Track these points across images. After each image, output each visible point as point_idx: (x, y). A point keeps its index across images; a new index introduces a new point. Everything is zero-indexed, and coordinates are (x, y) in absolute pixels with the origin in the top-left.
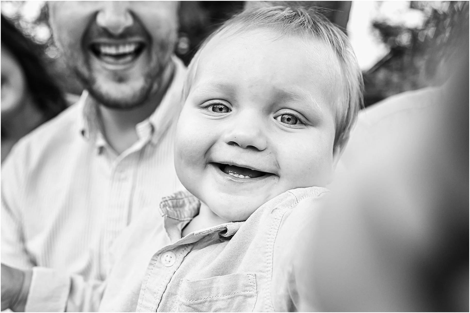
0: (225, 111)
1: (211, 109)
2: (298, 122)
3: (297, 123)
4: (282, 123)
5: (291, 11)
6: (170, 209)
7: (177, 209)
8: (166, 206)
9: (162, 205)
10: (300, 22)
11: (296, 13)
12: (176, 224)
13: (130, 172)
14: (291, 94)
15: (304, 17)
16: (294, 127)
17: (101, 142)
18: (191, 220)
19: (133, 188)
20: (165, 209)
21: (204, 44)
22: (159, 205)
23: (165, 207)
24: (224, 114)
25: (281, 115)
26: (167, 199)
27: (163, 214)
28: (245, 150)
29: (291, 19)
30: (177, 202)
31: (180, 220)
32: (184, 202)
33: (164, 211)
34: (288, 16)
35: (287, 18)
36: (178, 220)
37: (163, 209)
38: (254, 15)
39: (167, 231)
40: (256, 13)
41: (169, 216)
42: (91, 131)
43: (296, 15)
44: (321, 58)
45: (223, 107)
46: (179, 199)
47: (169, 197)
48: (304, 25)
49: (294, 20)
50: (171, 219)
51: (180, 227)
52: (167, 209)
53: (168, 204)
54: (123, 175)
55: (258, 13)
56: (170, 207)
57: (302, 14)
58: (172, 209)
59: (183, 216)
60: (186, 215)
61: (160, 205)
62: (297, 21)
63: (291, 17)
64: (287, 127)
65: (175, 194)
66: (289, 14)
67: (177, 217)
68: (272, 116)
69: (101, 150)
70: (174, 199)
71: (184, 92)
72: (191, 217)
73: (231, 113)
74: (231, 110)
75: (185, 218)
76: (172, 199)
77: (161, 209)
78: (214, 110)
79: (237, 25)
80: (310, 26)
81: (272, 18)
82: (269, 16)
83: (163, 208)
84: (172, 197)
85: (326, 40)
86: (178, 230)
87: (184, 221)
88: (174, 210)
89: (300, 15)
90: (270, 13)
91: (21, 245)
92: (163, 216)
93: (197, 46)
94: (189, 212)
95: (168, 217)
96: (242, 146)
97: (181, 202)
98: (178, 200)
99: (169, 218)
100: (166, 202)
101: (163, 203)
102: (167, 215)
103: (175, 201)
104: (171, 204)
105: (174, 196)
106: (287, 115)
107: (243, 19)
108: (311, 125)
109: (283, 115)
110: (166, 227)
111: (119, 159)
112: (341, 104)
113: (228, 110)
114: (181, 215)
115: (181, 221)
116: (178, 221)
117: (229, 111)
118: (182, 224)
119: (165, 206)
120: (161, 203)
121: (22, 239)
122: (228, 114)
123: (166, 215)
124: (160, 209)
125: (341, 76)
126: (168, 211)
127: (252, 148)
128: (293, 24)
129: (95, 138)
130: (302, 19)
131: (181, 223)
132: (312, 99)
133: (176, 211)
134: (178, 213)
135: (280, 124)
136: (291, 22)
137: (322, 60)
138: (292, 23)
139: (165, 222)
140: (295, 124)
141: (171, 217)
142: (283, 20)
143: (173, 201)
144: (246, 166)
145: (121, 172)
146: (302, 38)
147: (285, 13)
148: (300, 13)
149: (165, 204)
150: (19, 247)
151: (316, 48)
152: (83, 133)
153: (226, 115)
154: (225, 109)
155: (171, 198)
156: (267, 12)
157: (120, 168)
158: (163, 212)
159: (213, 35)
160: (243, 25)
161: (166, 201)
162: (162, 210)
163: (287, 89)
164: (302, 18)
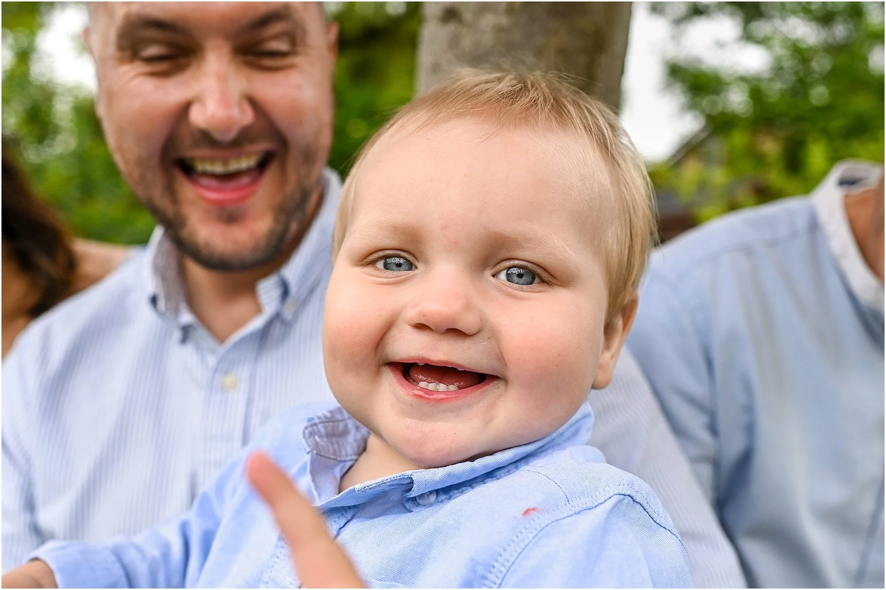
0: (407, 268)
1: (380, 264)
2: (537, 280)
3: (534, 283)
4: (508, 283)
5: (514, 82)
6: (322, 440)
7: (334, 440)
8: (315, 434)
9: (307, 432)
10: (529, 102)
11: (522, 85)
12: (332, 468)
13: (242, 374)
14: (517, 238)
15: (536, 93)
16: (529, 290)
17: (186, 317)
18: (356, 460)
19: (249, 402)
20: (312, 439)
21: (365, 152)
22: (302, 432)
23: (312, 437)
24: (403, 274)
25: (504, 269)
26: (317, 421)
27: (308, 450)
28: (442, 336)
29: (513, 96)
30: (333, 426)
31: (339, 459)
32: (346, 425)
33: (310, 443)
34: (507, 92)
35: (506, 97)
36: (334, 459)
37: (308, 440)
38: (449, 95)
39: (314, 480)
40: (452, 90)
41: (319, 453)
42: (168, 298)
43: (521, 89)
44: (570, 164)
45: (402, 261)
46: (339, 421)
47: (319, 418)
48: (536, 107)
49: (517, 100)
50: (322, 457)
51: (338, 472)
52: (315, 440)
53: (319, 430)
54: (229, 380)
55: (454, 92)
56: (320, 436)
57: (532, 87)
58: (325, 439)
59: (343, 453)
60: (349, 451)
61: (304, 433)
62: (525, 101)
63: (513, 94)
64: (516, 289)
65: (331, 412)
66: (510, 88)
67: (332, 455)
68: (488, 273)
69: (186, 332)
70: (329, 422)
71: (336, 238)
72: (356, 455)
73: (416, 272)
74: (416, 268)
75: (347, 455)
76: (326, 421)
77: (306, 439)
78: (386, 267)
79: (418, 114)
80: (548, 107)
81: (478, 99)
82: (474, 96)
83: (309, 437)
84: (326, 417)
85: (579, 131)
86: (336, 479)
87: (345, 461)
88: (329, 442)
89: (530, 89)
90: (475, 89)
91: (28, 517)
92: (309, 452)
93: (353, 156)
94: (355, 445)
95: (317, 454)
96: (437, 329)
97: (341, 428)
98: (336, 424)
99: (319, 456)
100: (315, 428)
101: (310, 429)
102: (317, 451)
103: (331, 424)
104: (323, 430)
105: (328, 415)
106: (515, 269)
107: (429, 102)
108: (559, 286)
109: (509, 268)
110: (313, 473)
111: (222, 349)
112: (616, 241)
113: (411, 266)
114: (340, 451)
115: (341, 461)
116: (335, 462)
117: (414, 268)
118: (343, 468)
119: (312, 434)
120: (306, 428)
121: (30, 505)
122: (411, 273)
123: (315, 452)
124: (303, 441)
125: (611, 191)
126: (317, 443)
127: (455, 332)
128: (517, 107)
129: (176, 312)
130: (533, 96)
131: (341, 465)
132: (556, 241)
133: (332, 444)
134: (336, 446)
135: (505, 286)
136: (512, 103)
137: (572, 167)
138: (515, 106)
139: (313, 462)
140: (531, 283)
141: (322, 454)
142: (498, 101)
143: (327, 424)
144: (447, 362)
145: (226, 373)
146: (533, 130)
147: (501, 88)
148: (530, 86)
149: (313, 430)
150: (23, 519)
151: (560, 147)
152: (154, 300)
153: (408, 275)
154: (405, 265)
155: (324, 420)
156: (471, 88)
157: (224, 367)
158: (309, 446)
159: (380, 135)
160: (429, 114)
161: (315, 424)
162: (308, 443)
163: (509, 228)
164: (533, 94)
